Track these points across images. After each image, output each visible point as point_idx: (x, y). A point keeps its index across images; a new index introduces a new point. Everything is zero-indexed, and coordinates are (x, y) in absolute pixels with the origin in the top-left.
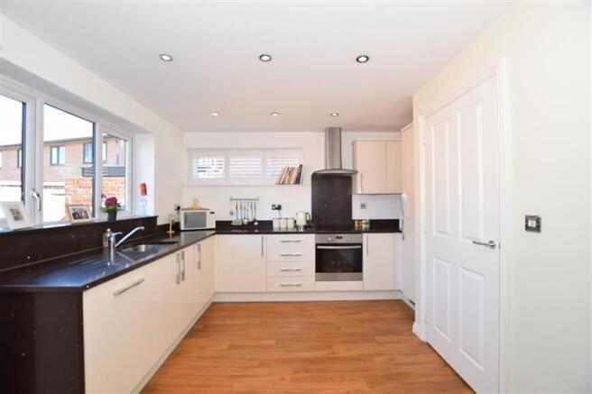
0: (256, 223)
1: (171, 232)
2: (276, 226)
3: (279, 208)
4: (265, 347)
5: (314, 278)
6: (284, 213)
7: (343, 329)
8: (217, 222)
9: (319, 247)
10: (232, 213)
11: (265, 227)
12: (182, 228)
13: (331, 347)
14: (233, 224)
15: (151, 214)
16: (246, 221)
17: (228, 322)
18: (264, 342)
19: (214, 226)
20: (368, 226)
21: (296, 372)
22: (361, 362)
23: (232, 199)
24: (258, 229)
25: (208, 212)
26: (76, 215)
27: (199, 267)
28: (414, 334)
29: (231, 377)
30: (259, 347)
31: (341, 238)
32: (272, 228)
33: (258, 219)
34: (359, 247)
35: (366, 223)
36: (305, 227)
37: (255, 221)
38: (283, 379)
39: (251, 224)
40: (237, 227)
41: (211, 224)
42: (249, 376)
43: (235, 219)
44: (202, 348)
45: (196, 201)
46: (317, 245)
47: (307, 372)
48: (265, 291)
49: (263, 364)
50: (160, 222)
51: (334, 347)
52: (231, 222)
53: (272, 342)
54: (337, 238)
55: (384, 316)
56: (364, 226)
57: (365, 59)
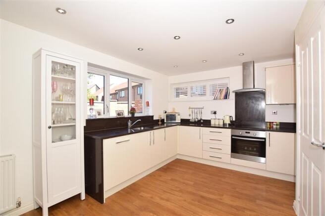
0: (202, 121)
1: (160, 123)
2: (213, 123)
3: (215, 113)
4: (187, 184)
5: (230, 156)
6: (217, 116)
7: (237, 190)
8: (181, 119)
9: (233, 137)
10: (190, 115)
11: (207, 123)
12: (165, 121)
13: (222, 195)
14: (190, 121)
15: (151, 114)
16: (196, 120)
17: (178, 168)
18: (188, 182)
19: (180, 122)
20: (278, 127)
21: (193, 200)
22: (235, 210)
23: (190, 108)
24: (203, 124)
25: (177, 114)
26: (119, 114)
27: (165, 140)
28: (293, 210)
29: (164, 191)
30: (184, 183)
31: (249, 133)
32: (210, 124)
33: (203, 119)
34: (264, 140)
35: (277, 125)
36: (229, 124)
37: (201, 120)
38: (185, 201)
39: (199, 121)
40: (192, 123)
41: (178, 120)
42: (172, 194)
43: (192, 118)
44: (160, 176)
45: (174, 109)
46: (232, 136)
47: (199, 202)
48: (201, 157)
49: (181, 191)
50: (155, 118)
51: (224, 196)
52: (190, 120)
53: (192, 183)
54: (246, 132)
55: (277, 190)
56: (275, 126)
57: (231, 21)
